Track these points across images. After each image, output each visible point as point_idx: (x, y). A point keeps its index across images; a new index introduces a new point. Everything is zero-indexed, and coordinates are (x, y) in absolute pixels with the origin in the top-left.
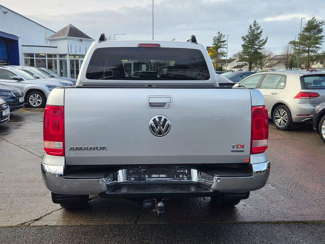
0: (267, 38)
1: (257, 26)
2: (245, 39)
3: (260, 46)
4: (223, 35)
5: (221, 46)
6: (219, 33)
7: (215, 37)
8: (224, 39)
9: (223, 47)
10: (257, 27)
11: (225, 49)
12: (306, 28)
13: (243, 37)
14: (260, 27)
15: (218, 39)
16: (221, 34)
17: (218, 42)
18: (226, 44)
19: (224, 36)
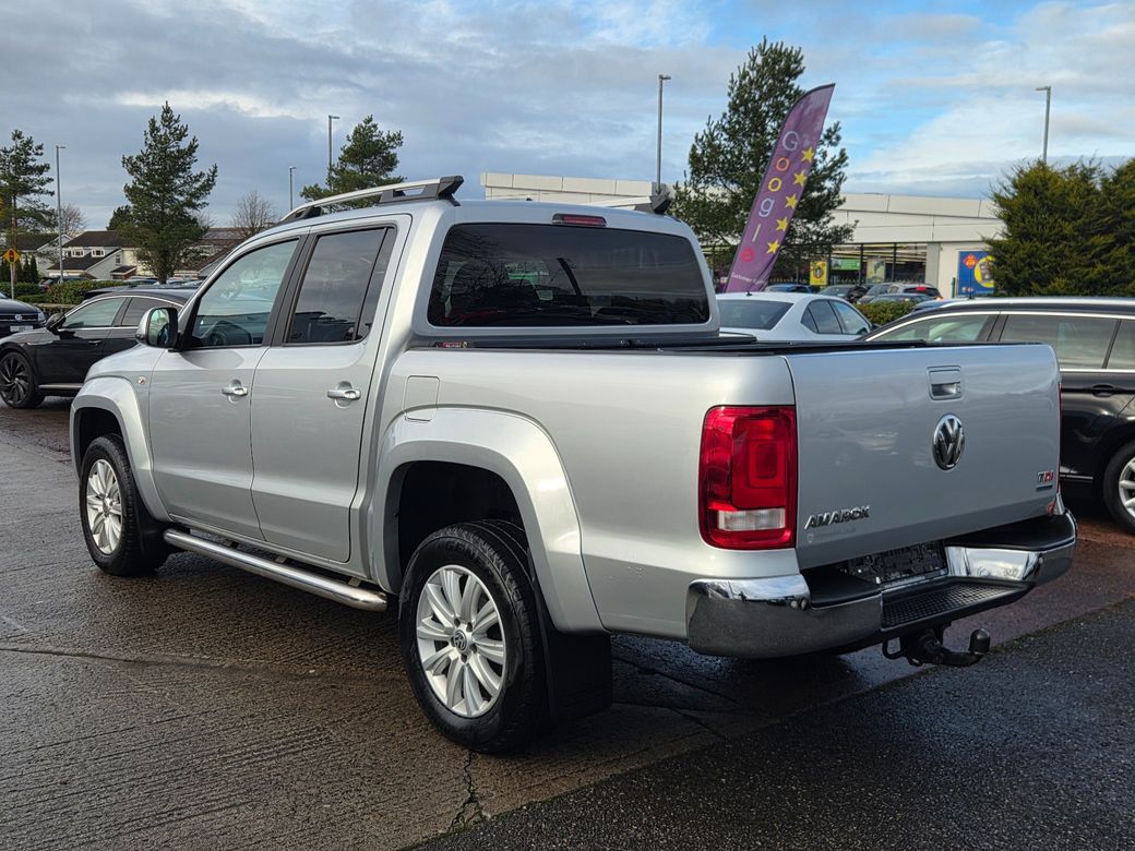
0: (215, 171)
1: (176, 125)
2: (134, 169)
3: (193, 195)
4: (34, 145)
5: (29, 184)
6: (18, 136)
7: (5, 152)
8: (40, 161)
9: (37, 188)
10: (176, 129)
11: (48, 196)
12: (350, 148)
13: (127, 161)
14: (186, 130)
15: (16, 159)
16: (25, 139)
17: (15, 169)
18: (50, 180)
19: (40, 148)
